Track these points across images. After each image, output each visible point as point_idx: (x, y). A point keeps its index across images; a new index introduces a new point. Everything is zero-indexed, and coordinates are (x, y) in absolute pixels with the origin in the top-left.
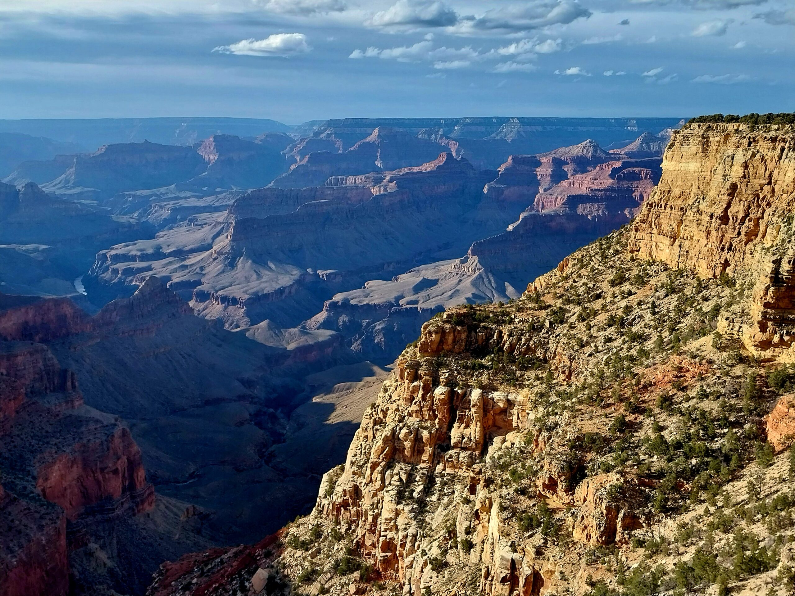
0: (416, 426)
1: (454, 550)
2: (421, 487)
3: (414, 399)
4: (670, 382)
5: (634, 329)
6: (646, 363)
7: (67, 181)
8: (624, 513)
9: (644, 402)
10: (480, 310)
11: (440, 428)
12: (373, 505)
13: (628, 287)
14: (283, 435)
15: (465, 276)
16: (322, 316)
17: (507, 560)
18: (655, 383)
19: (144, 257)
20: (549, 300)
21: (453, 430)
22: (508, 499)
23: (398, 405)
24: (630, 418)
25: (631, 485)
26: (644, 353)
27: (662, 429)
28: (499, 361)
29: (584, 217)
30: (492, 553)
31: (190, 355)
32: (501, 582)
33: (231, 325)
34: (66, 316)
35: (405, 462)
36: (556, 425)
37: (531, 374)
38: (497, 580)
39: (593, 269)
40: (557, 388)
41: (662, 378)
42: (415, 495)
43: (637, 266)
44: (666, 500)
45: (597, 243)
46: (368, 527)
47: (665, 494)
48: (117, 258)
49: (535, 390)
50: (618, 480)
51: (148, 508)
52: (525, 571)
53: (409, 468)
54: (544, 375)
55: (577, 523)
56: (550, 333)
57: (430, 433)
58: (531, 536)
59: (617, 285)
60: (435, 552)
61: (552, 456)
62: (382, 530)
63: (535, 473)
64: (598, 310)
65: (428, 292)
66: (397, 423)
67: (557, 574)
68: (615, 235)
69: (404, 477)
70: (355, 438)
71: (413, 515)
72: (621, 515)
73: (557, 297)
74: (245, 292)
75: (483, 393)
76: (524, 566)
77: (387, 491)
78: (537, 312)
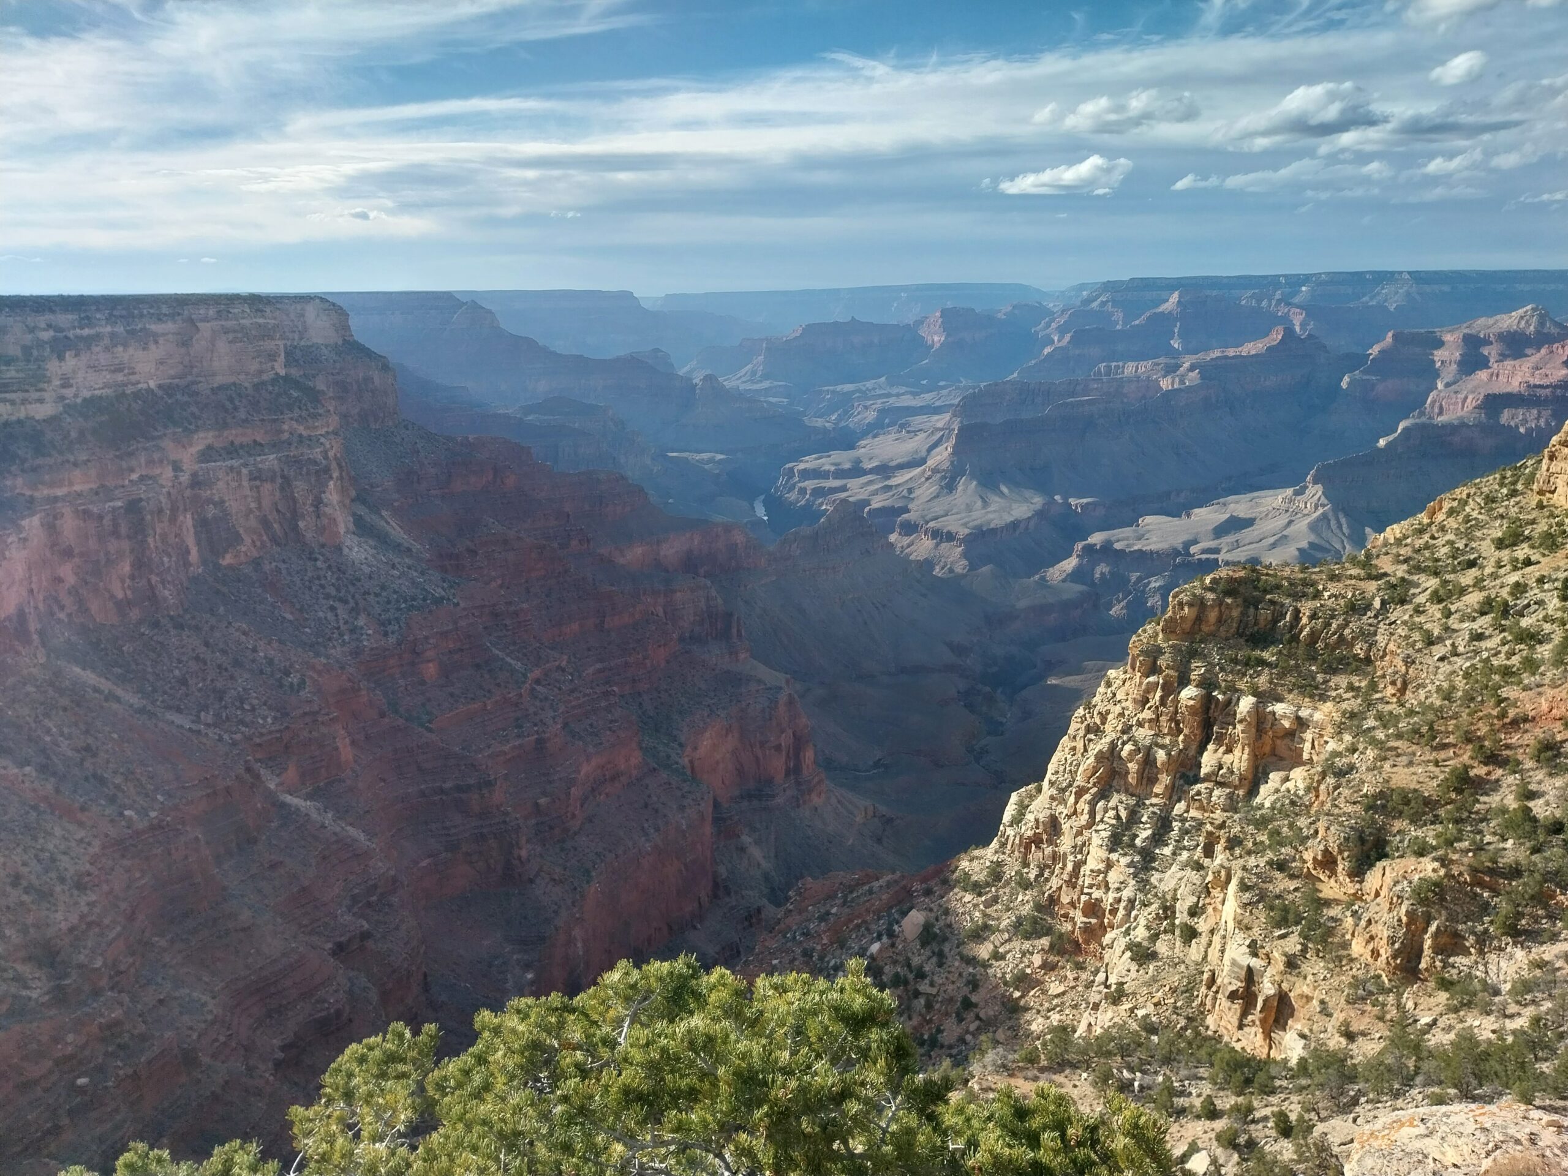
0: (1148, 742)
1: (1169, 936)
2: (1149, 832)
3: (1148, 701)
4: (1560, 719)
5: (1525, 622)
6: (1526, 682)
7: (754, 373)
8: (1438, 927)
9: (1508, 747)
10: (1267, 575)
11: (1185, 748)
12: (1075, 847)
13: (1525, 551)
14: (1001, 724)
15: (1300, 515)
16: (1070, 564)
17: (1241, 967)
18: (1534, 718)
19: (840, 474)
20: (1385, 564)
21: (1205, 754)
22: (1255, 874)
23: (1123, 709)
24: (1480, 771)
25: (1458, 882)
26: (1531, 665)
27: (1532, 795)
28: (1290, 656)
29: (1512, 430)
30: (1223, 951)
31: (884, 606)
32: (1228, 997)
33: (943, 568)
34: (737, 545)
35: (1127, 791)
36: (1352, 768)
37: (1342, 680)
38: (1223, 994)
39: (1467, 519)
40: (1380, 707)
41: (1547, 710)
42: (1138, 842)
43: (1548, 517)
44: (1519, 915)
45: (1497, 476)
46: (1065, 877)
47: (1518, 905)
48: (806, 474)
49: (1344, 706)
50: (1434, 870)
51: (816, 800)
52: (1267, 988)
53: (1132, 801)
54: (1363, 684)
55: (1359, 929)
56: (1380, 618)
57: (1169, 754)
58: (1282, 937)
59: (1507, 547)
60: (1140, 934)
61: (1331, 818)
62: (1086, 885)
63: (1304, 840)
64: (1468, 586)
65: (1238, 536)
66: (1119, 735)
67: (1315, 1002)
68: (1530, 463)
69: (1123, 814)
70: (1060, 747)
71: (1132, 870)
72: (1433, 928)
73: (1398, 560)
74: (965, 525)
75: (1258, 702)
76: (1266, 980)
77: (1097, 831)
78: (1362, 584)
